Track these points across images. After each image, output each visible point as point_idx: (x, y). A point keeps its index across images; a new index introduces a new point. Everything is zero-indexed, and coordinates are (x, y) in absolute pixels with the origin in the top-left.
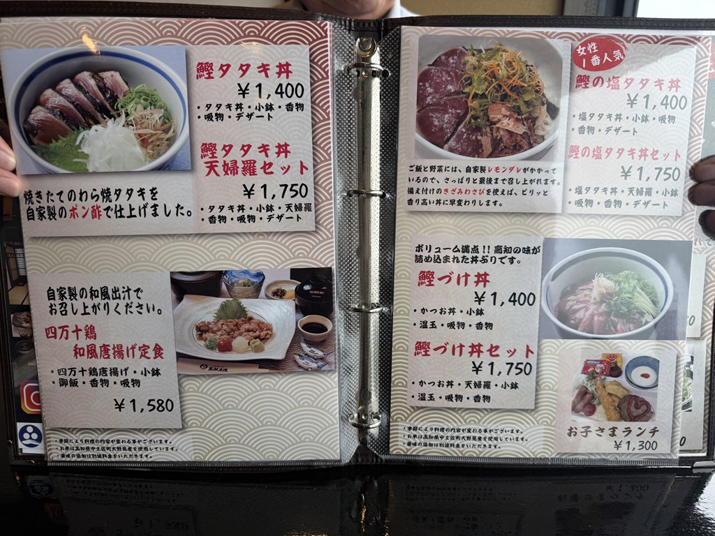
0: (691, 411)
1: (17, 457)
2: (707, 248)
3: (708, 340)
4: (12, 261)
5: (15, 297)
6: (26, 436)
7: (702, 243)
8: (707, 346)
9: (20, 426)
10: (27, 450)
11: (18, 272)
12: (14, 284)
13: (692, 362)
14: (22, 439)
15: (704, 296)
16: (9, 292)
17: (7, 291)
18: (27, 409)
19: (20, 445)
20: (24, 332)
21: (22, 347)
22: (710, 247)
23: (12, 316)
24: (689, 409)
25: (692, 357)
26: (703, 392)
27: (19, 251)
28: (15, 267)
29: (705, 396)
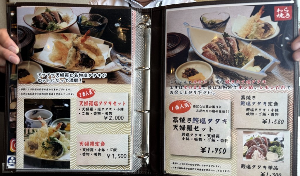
0: (283, 162)
1: (5, 170)
2: (287, 90)
3: (291, 131)
4: (13, 93)
5: (12, 106)
6: (10, 161)
7: (285, 88)
8: (291, 133)
9: (8, 157)
10: (10, 167)
11: (15, 97)
12: (13, 101)
13: (283, 141)
14: (9, 162)
15: (288, 111)
16: (10, 105)
17: (10, 104)
18: (12, 150)
19: (8, 165)
20: (14, 119)
21: (13, 125)
22: (289, 90)
23: (10, 113)
24: (283, 161)
25: (283, 138)
26: (289, 154)
27: (15, 89)
28: (13, 95)
29: (291, 156)
